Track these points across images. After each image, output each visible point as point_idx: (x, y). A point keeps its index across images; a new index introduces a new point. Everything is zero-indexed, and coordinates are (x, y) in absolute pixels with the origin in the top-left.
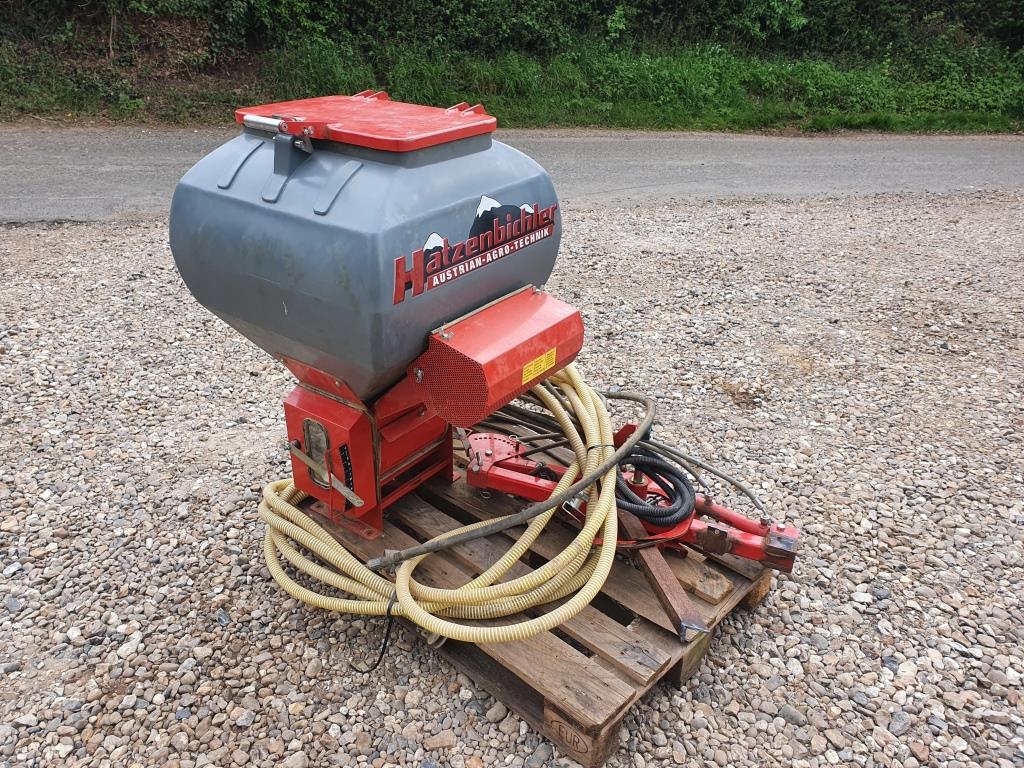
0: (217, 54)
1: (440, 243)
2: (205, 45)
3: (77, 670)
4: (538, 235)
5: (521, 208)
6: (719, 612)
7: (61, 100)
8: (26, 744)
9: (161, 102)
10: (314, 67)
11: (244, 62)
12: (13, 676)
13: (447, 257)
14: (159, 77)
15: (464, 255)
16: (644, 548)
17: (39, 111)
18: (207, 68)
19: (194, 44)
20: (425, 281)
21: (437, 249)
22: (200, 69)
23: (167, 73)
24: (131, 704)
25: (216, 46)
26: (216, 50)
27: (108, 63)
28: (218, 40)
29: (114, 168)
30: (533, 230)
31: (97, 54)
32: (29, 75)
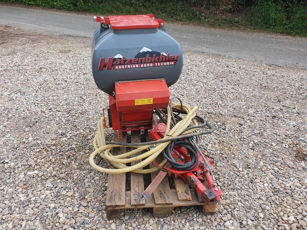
0: (235, 7)
1: (121, 57)
2: (231, 4)
3: (55, 138)
4: (168, 63)
5: (161, 53)
6: (177, 204)
7: (187, 18)
8: (35, 146)
9: (212, 20)
10: (264, 13)
11: (242, 10)
12: (47, 134)
13: (123, 62)
14: (215, 13)
15: (131, 62)
16: (162, 170)
17: (181, 20)
18: (230, 11)
19: (228, 4)
20: (112, 67)
21: (119, 58)
22: (228, 11)
23: (218, 12)
24: (53, 149)
25: (235, 5)
26: (234, 6)
27: (202, 9)
28: (236, 3)
29: (186, 37)
30: (165, 61)
31: (201, 6)
32: (182, 11)
